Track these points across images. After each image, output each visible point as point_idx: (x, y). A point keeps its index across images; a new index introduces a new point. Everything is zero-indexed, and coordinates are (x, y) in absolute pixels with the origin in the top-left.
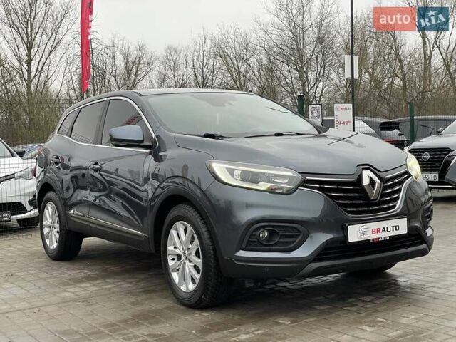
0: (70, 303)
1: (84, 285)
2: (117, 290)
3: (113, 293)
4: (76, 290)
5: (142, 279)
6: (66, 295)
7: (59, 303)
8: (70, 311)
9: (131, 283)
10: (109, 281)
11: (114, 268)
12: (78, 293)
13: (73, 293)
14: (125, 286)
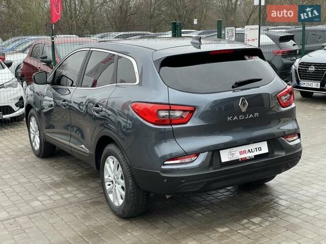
0: (38, 214)
1: (50, 193)
2: (74, 200)
3: (70, 203)
4: (44, 199)
5: (93, 188)
6: (36, 204)
7: (30, 214)
8: (36, 223)
9: (84, 192)
10: (69, 189)
11: (74, 173)
12: (45, 203)
13: (41, 202)
14: (80, 195)
